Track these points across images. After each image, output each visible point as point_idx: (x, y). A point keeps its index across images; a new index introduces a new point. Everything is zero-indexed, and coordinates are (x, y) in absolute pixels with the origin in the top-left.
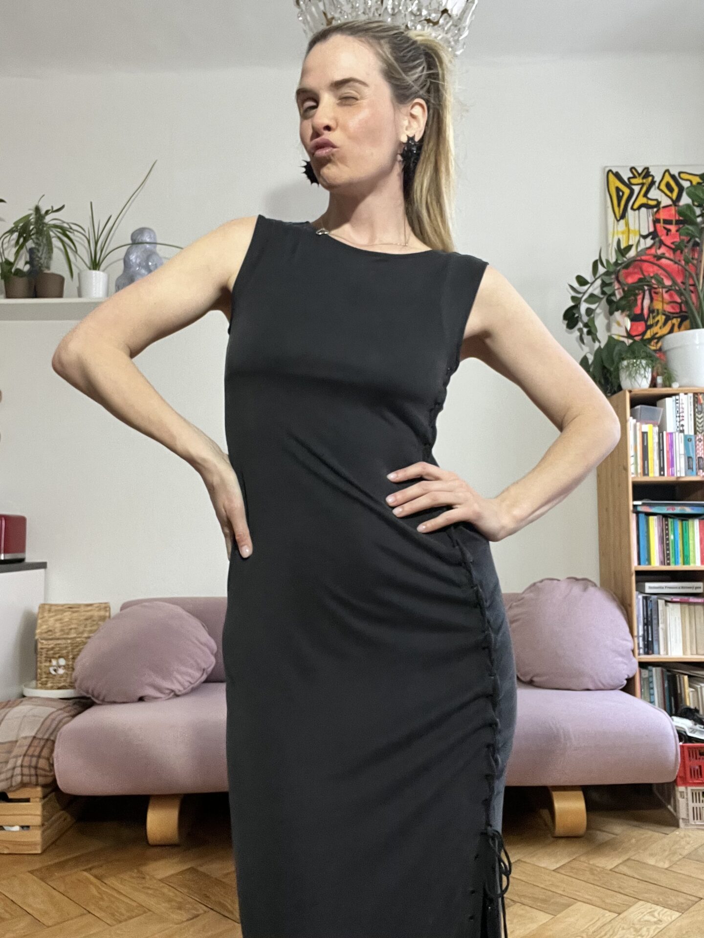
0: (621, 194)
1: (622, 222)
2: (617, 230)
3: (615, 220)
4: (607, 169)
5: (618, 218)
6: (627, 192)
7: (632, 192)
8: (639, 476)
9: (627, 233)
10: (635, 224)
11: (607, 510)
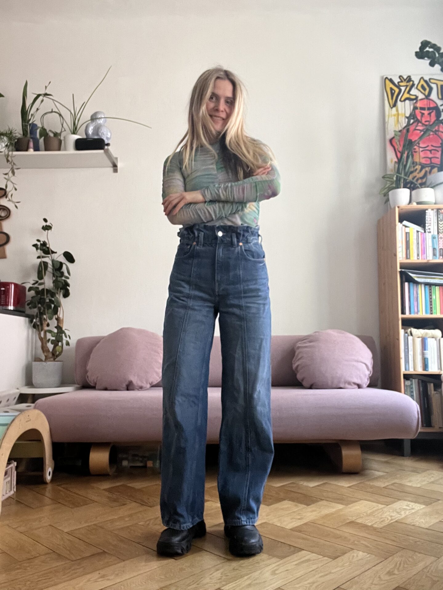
0: (393, 91)
1: (394, 109)
2: (391, 115)
3: (390, 109)
4: (385, 77)
5: (392, 106)
6: (397, 90)
7: (400, 90)
8: (404, 259)
9: (397, 116)
10: (402, 109)
11: (384, 284)
